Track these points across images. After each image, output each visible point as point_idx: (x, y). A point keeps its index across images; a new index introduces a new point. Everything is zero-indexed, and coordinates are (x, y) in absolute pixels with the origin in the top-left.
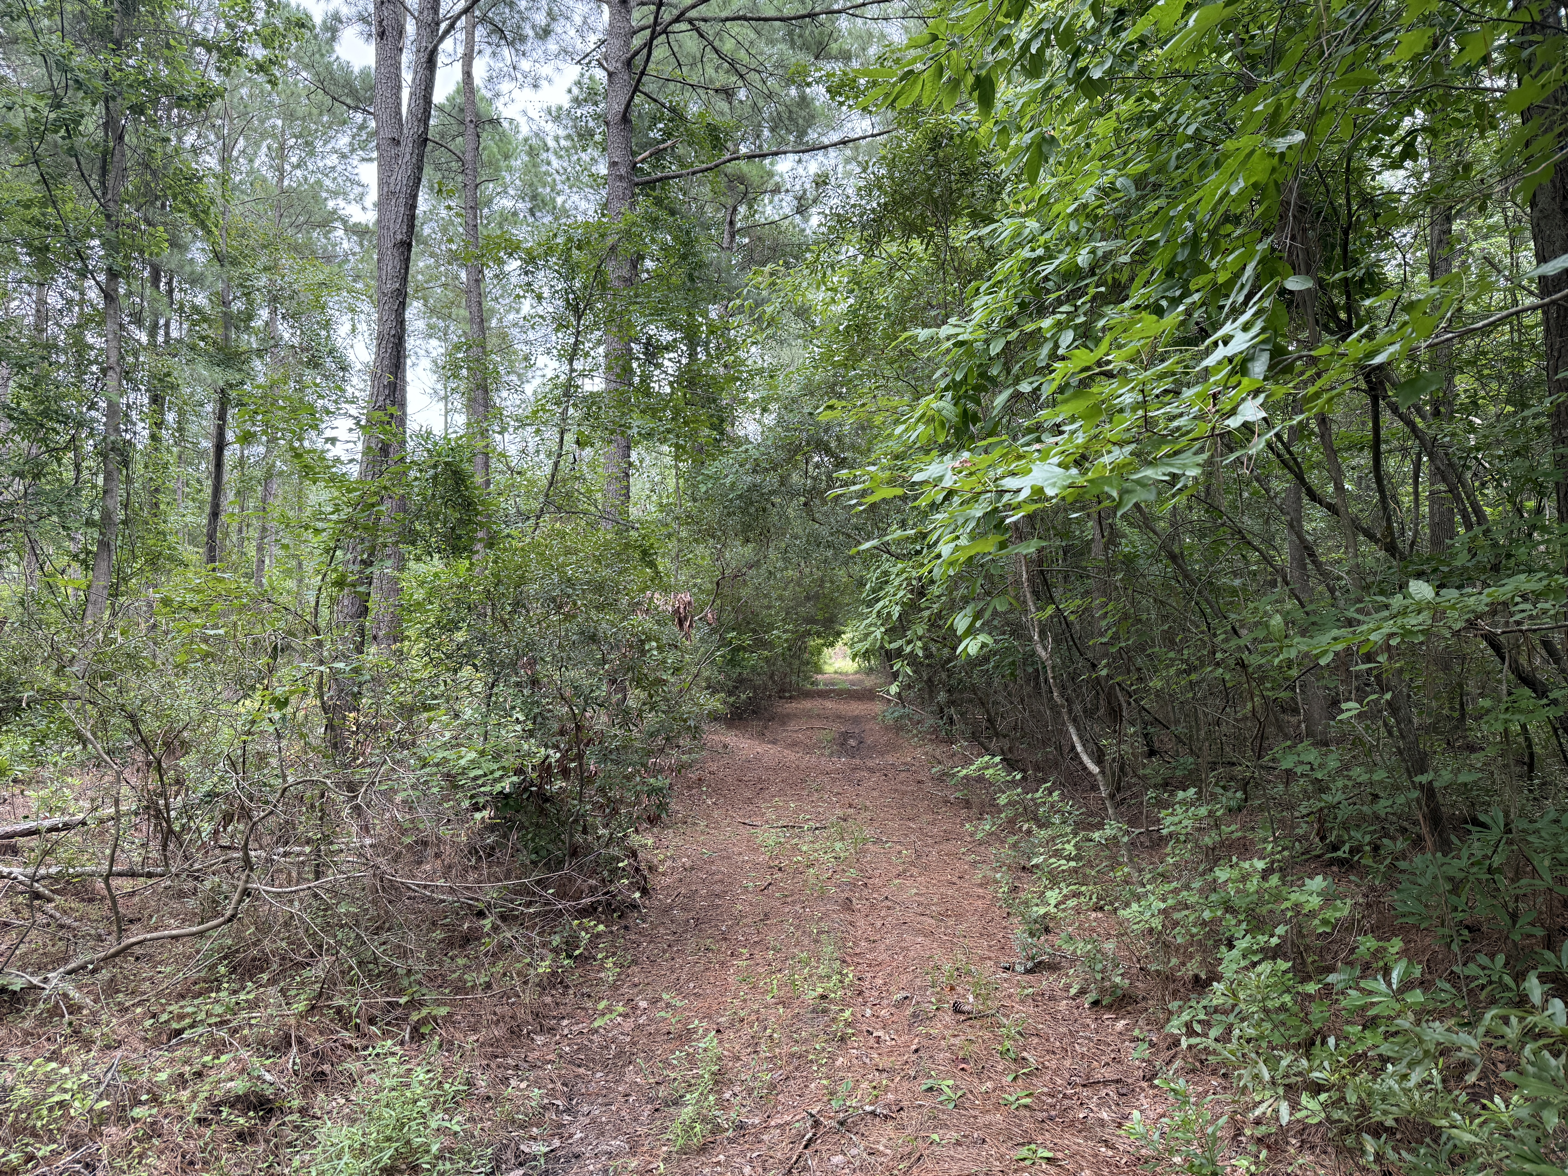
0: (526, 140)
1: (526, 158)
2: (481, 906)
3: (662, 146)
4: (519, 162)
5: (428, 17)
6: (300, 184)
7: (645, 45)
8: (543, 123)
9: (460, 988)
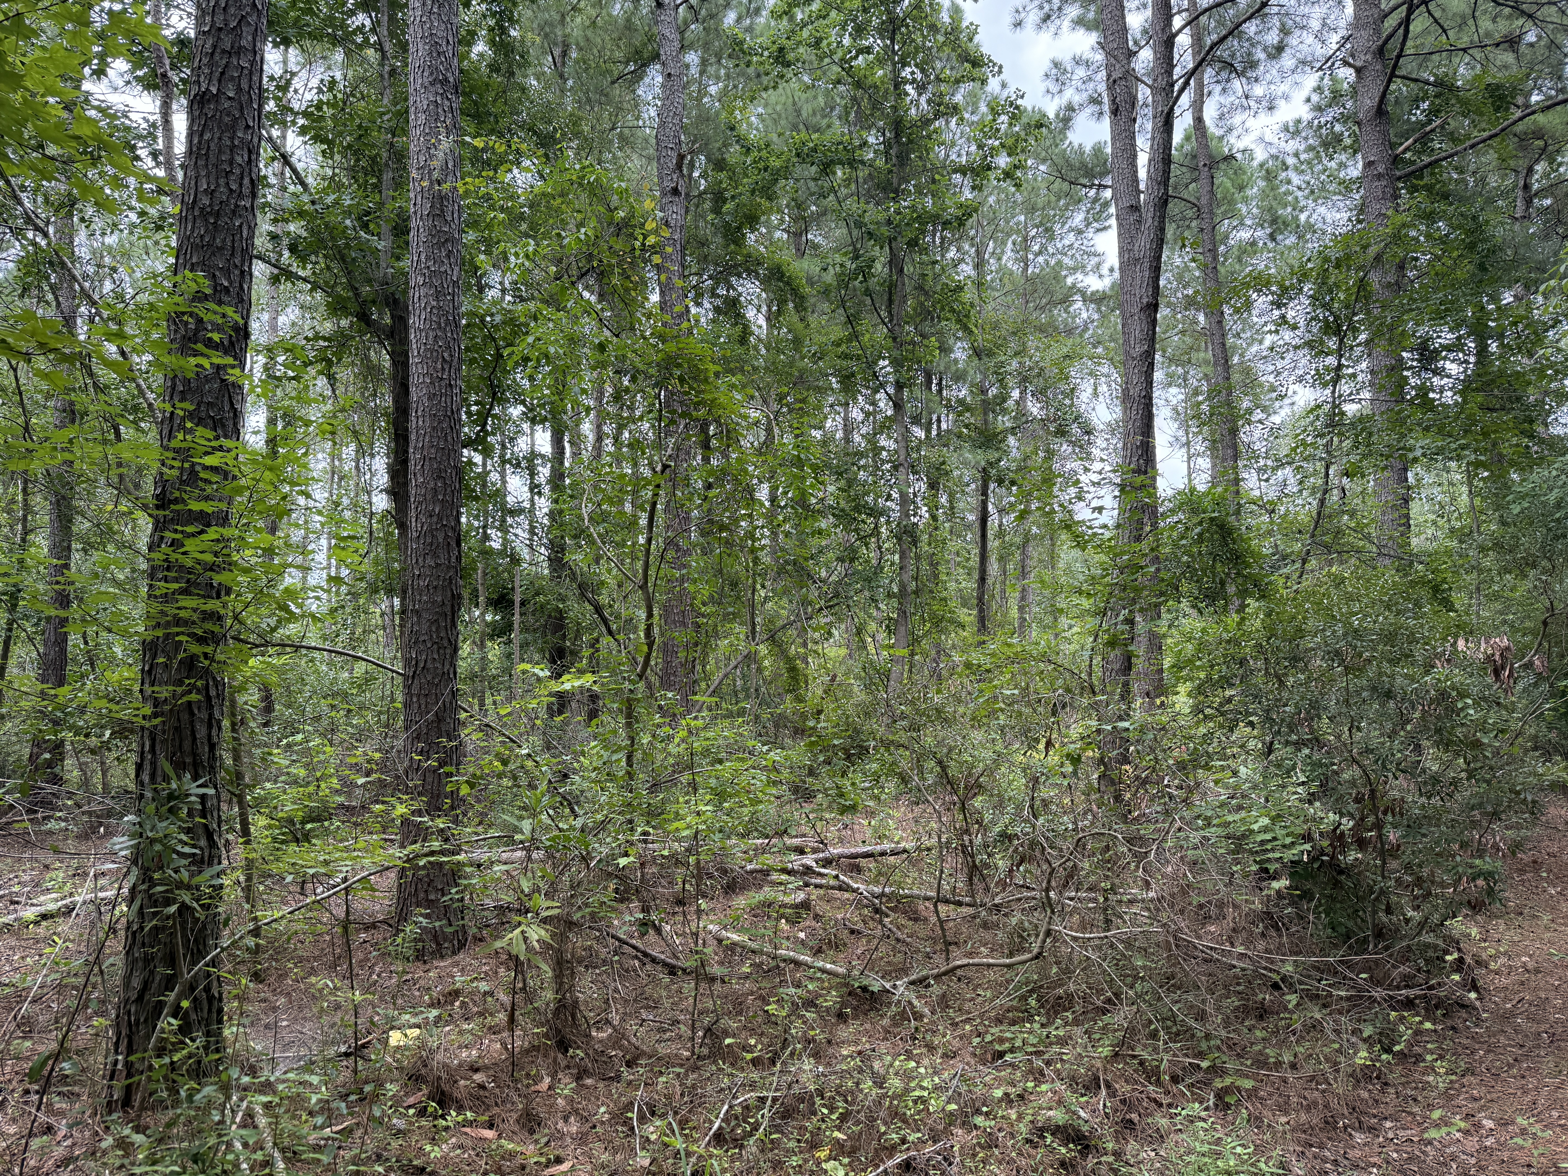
0: (1261, 165)
1: (1262, 184)
2: (1276, 977)
3: (1428, 129)
4: (1255, 190)
5: (1162, 82)
6: (1042, 269)
7: (1400, 25)
8: (1283, 144)
9: (1261, 1062)
